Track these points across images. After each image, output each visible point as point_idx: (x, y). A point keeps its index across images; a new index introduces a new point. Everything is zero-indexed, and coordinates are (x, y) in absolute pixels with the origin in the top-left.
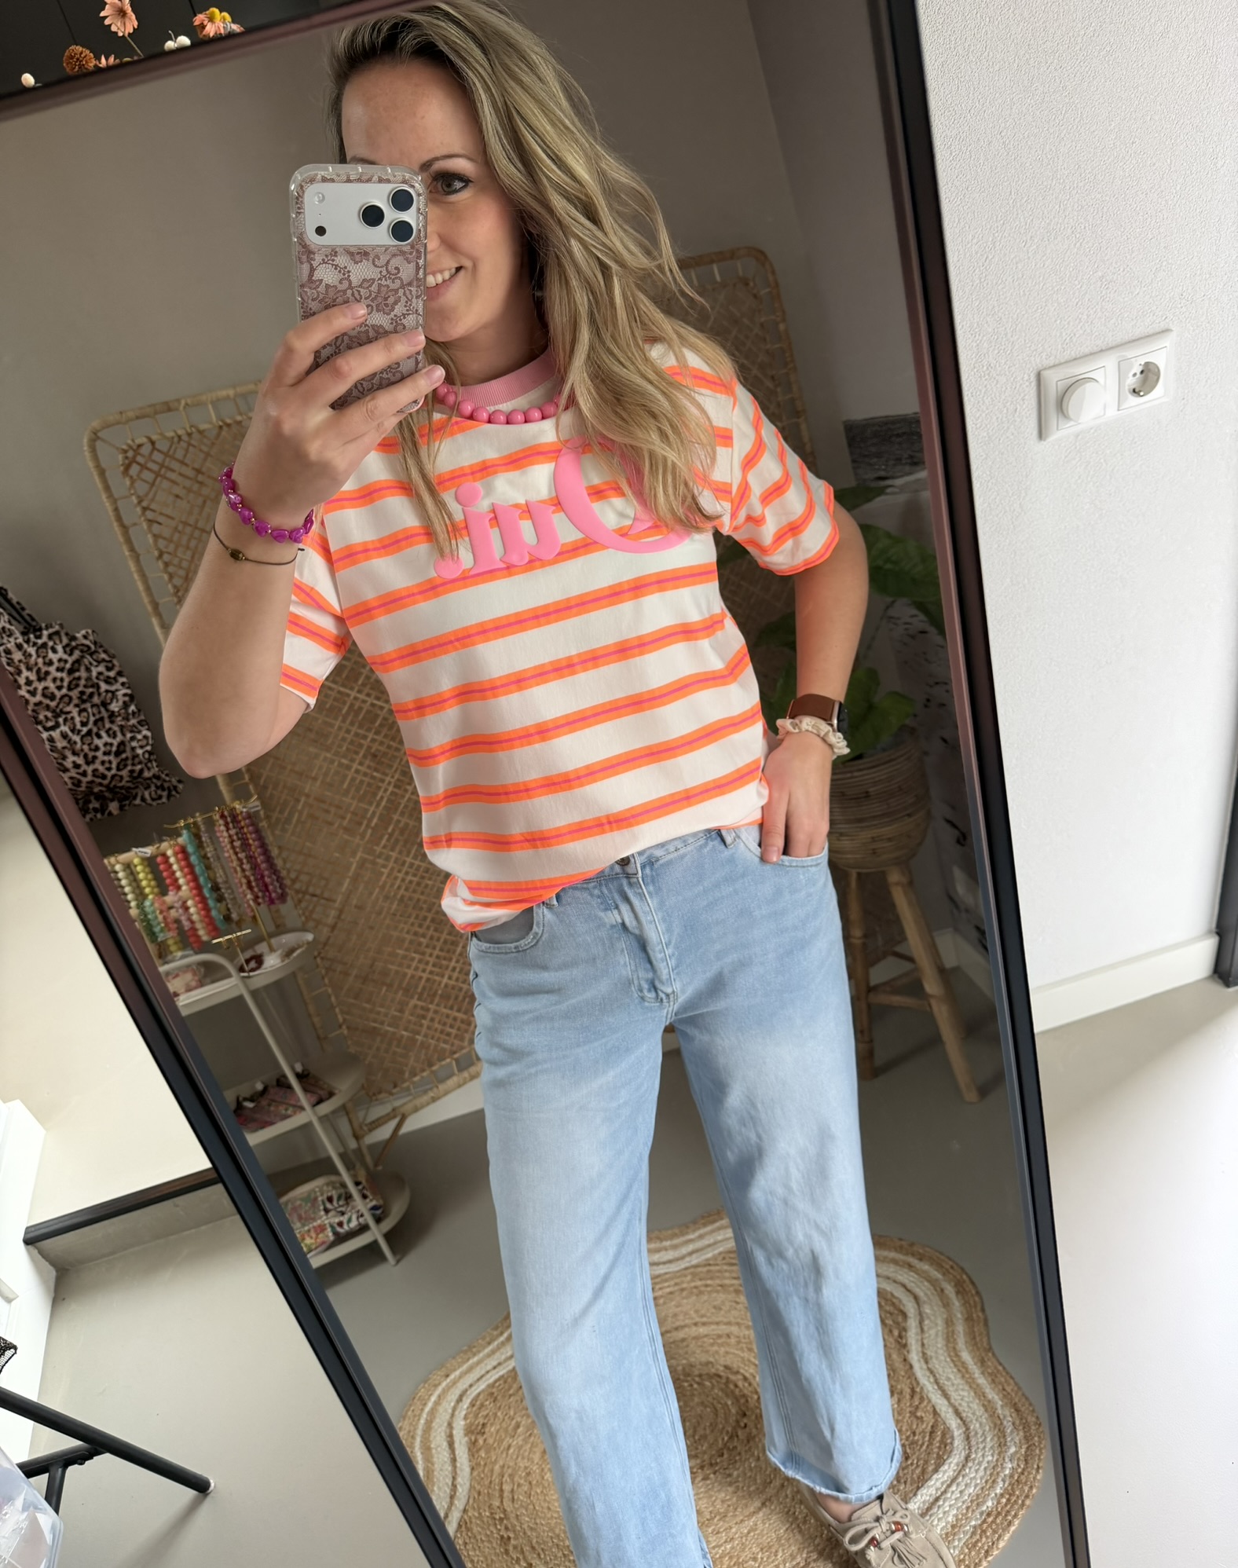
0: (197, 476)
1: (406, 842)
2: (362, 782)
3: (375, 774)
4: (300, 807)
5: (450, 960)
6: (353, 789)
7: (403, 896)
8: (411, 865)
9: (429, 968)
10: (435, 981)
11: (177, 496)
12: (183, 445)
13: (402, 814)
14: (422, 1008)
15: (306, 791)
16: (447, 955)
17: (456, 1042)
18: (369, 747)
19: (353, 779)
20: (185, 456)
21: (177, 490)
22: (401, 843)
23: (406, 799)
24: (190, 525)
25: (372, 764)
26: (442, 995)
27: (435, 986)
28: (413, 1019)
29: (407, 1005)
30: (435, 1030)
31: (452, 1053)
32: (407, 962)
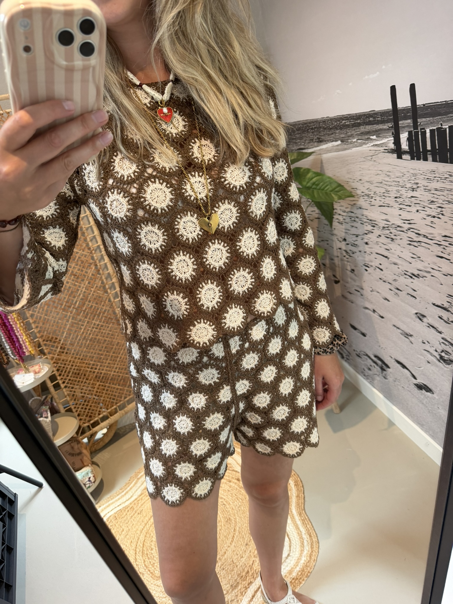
1: (92, 314)
2: (70, 287)
3: (76, 283)
5: (115, 364)
7: (92, 338)
8: (95, 324)
9: (105, 368)
10: (108, 374)
13: (90, 301)
14: (102, 385)
17: (118, 399)
18: (72, 272)
22: (90, 314)
23: (92, 293)
25: (75, 279)
26: (111, 379)
27: (108, 376)
28: (99, 391)
29: (96, 385)
30: (109, 394)
31: (116, 403)
32: (95, 367)
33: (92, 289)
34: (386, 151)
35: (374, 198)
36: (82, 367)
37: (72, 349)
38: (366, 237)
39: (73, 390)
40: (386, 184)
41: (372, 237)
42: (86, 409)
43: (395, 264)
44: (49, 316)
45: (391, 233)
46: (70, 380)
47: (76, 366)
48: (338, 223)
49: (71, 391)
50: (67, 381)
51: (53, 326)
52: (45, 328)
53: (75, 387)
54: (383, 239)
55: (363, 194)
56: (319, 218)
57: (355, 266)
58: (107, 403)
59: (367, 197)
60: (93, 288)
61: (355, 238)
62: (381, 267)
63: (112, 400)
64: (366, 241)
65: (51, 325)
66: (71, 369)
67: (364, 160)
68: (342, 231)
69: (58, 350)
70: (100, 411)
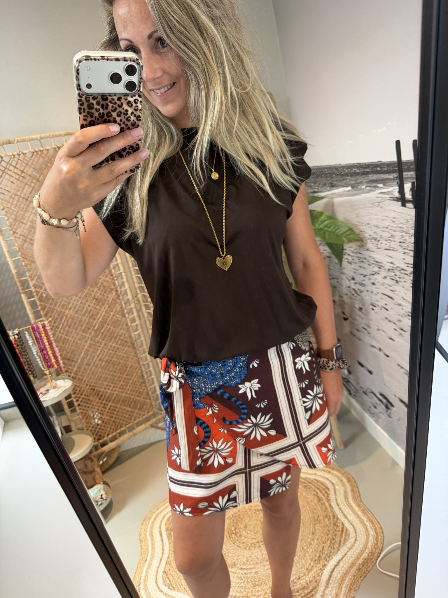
0: (22, 174)
1: (109, 336)
2: (91, 310)
3: (97, 307)
4: (63, 321)
5: (127, 386)
6: (87, 314)
7: (107, 359)
8: (111, 346)
9: (117, 390)
10: (119, 395)
11: (12, 182)
12: (16, 159)
13: (108, 325)
14: (114, 407)
15: (66, 314)
16: (126, 384)
17: (128, 420)
18: (95, 296)
19: (87, 309)
20: (16, 164)
21: (12, 179)
23: (111, 317)
24: (18, 195)
25: (96, 303)
26: (123, 401)
27: (120, 397)
28: (110, 411)
29: (108, 405)
30: (119, 416)
31: (126, 425)
32: (108, 387)
33: (112, 313)
34: (392, 199)
35: (380, 242)
36: (96, 387)
37: (88, 369)
38: (372, 277)
39: (86, 408)
40: (391, 230)
41: (379, 278)
42: (96, 428)
43: (400, 305)
44: (69, 336)
45: (396, 275)
46: (83, 398)
47: (90, 386)
48: (347, 263)
49: (84, 410)
50: (80, 400)
51: (72, 346)
52: (65, 348)
53: (88, 405)
54: (388, 281)
55: (370, 237)
56: (329, 257)
57: (363, 305)
58: (117, 424)
59: (373, 240)
60: (112, 311)
61: (363, 278)
62: (386, 307)
63: (122, 422)
64: (373, 281)
65: (70, 345)
66: (85, 388)
67: (372, 205)
68: (351, 271)
69: (75, 369)
70: (109, 431)
